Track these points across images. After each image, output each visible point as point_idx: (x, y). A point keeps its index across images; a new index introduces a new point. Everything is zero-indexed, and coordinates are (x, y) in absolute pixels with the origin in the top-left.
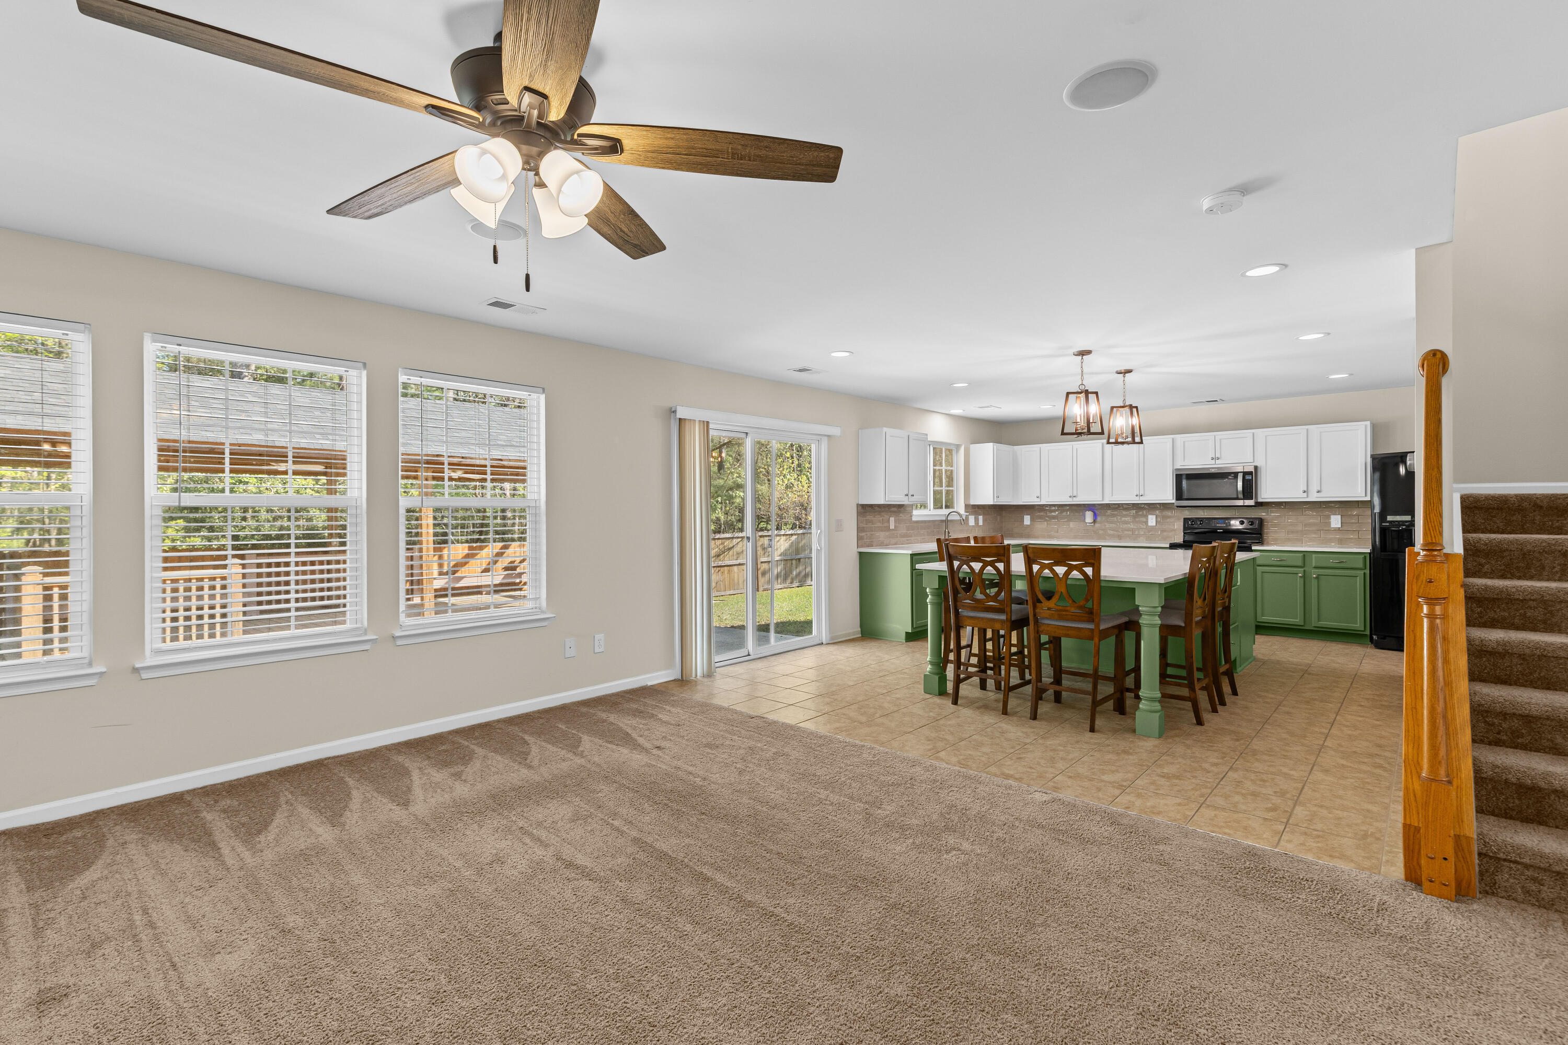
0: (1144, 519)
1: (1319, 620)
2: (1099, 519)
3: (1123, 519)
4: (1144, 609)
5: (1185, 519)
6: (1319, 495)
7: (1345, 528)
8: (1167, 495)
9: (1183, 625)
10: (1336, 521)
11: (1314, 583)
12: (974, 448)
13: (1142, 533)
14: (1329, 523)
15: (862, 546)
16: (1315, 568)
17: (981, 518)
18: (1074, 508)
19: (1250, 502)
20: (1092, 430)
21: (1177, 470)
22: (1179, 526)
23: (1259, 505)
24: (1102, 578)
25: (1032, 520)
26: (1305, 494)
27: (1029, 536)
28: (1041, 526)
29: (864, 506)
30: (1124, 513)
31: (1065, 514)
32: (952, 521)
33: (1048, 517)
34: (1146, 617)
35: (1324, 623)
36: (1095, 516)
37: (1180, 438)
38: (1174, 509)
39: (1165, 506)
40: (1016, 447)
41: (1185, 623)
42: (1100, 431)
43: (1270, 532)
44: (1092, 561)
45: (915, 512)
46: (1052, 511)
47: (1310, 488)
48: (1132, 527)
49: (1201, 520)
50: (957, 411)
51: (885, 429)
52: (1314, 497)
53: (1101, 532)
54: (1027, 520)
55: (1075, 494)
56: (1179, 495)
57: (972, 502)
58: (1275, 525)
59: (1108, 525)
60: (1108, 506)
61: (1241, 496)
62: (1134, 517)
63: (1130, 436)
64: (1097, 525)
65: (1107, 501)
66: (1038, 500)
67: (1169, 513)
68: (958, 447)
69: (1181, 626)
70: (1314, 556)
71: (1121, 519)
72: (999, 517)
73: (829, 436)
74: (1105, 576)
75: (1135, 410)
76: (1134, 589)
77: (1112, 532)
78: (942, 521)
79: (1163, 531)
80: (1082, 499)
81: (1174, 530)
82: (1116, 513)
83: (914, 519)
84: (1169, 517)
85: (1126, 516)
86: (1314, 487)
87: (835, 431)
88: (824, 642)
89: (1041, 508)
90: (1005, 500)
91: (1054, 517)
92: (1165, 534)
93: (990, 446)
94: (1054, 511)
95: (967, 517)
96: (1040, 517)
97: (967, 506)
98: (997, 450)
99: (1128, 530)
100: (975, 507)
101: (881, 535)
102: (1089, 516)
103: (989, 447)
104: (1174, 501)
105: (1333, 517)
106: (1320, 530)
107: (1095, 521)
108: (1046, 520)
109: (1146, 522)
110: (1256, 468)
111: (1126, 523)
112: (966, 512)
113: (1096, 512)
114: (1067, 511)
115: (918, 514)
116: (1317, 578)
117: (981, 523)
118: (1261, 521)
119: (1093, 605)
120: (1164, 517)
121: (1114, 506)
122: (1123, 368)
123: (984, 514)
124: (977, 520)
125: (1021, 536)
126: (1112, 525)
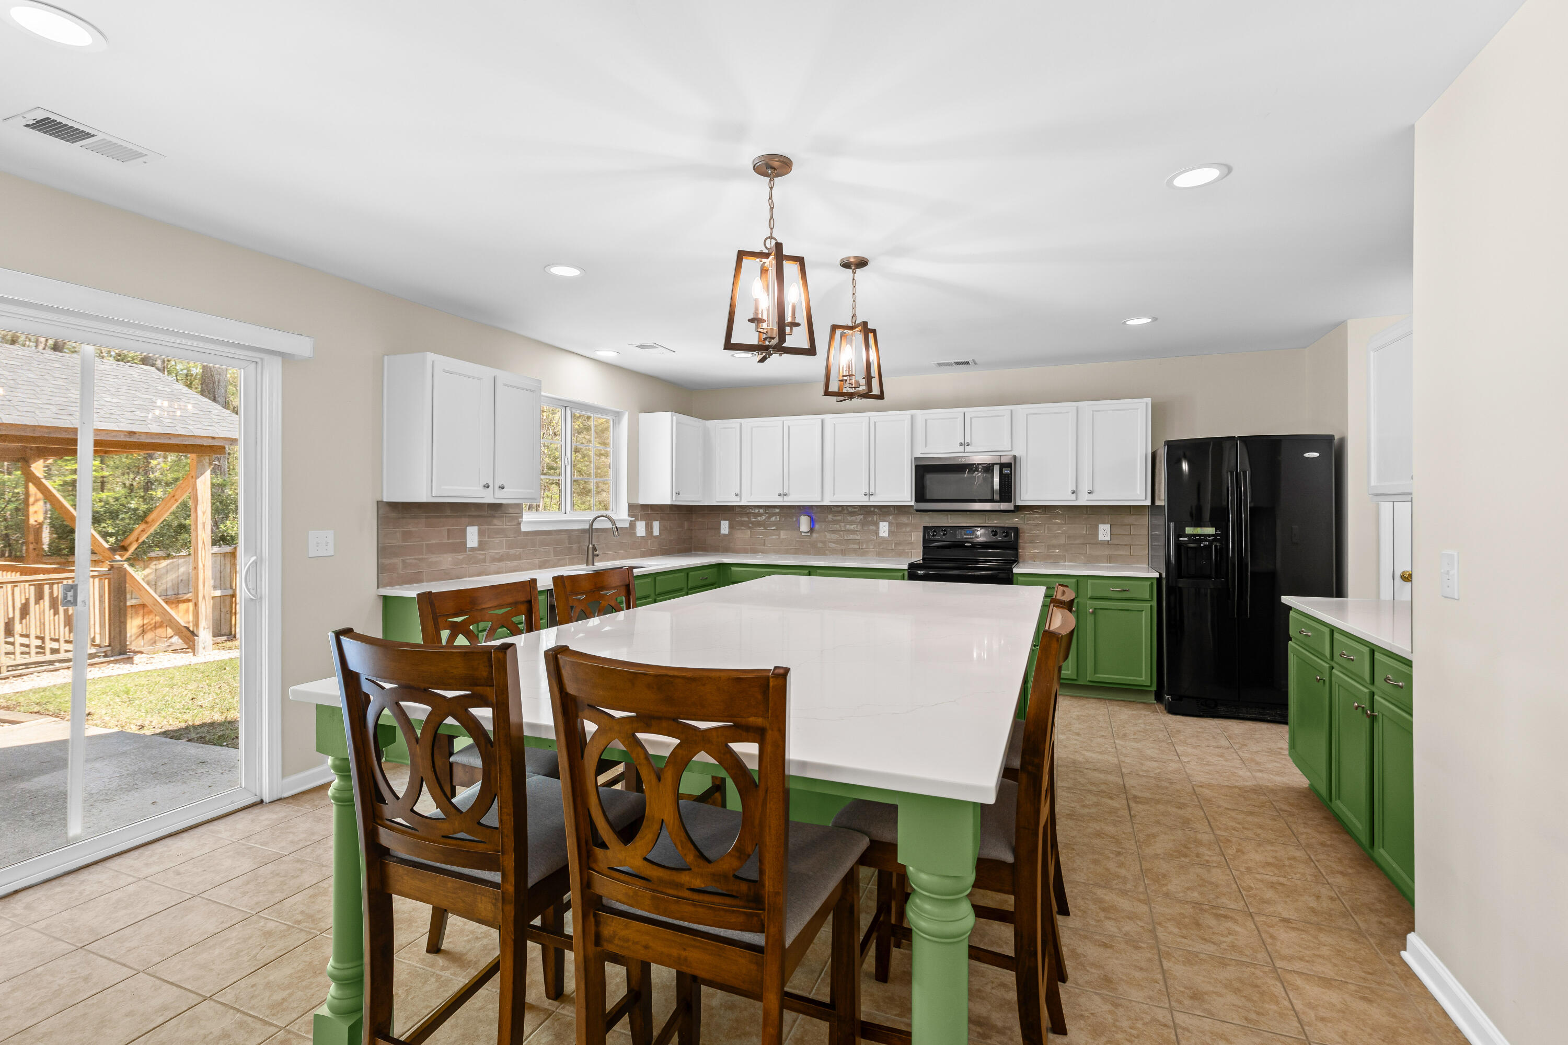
0: (873, 528)
1: (1095, 672)
2: (817, 527)
3: (848, 526)
4: (924, 877)
5: (925, 528)
6: (1091, 497)
7: (1116, 542)
8: (904, 495)
9: (1009, 858)
10: (1104, 532)
11: (1090, 619)
12: (647, 419)
13: (871, 547)
14: (1097, 535)
15: (390, 584)
16: (1092, 598)
17: (656, 525)
18: (785, 510)
19: (1004, 506)
20: (789, 343)
21: (916, 459)
22: (917, 537)
23: (1018, 508)
24: (792, 771)
25: (731, 527)
26: (1074, 495)
27: (726, 550)
28: (743, 536)
29: (394, 506)
30: (850, 518)
31: (773, 519)
32: (597, 530)
33: (752, 523)
34: (927, 907)
35: (1101, 677)
36: (813, 522)
37: (920, 414)
38: (911, 514)
39: (901, 510)
40: (710, 424)
41: (1015, 851)
42: (806, 345)
43: (1028, 547)
44: (757, 721)
45: (527, 517)
46: (756, 515)
47: (1080, 488)
48: (858, 537)
49: (944, 529)
50: (607, 354)
51: (430, 356)
52: (1084, 500)
53: (820, 545)
54: (725, 527)
55: (786, 491)
56: (920, 495)
57: (642, 502)
58: (1035, 537)
59: (829, 536)
60: (828, 509)
61: (997, 497)
62: (863, 524)
63: (863, 382)
64: (815, 535)
65: (828, 500)
66: (738, 499)
67: (904, 520)
68: (618, 415)
69: (1002, 863)
70: (1090, 581)
71: (845, 526)
72: (686, 524)
73: (282, 355)
74: (803, 765)
75: (871, 335)
76: (895, 807)
77: (832, 545)
78: (584, 531)
79: (897, 544)
80: (797, 498)
81: (911, 543)
82: (839, 518)
83: (524, 528)
84: (906, 525)
85: (851, 523)
86: (1085, 487)
87: (300, 346)
88: (267, 799)
89: (744, 510)
90: (691, 498)
91: (759, 524)
92: (900, 548)
93: (668, 414)
94: (760, 515)
95: (632, 525)
96: (742, 524)
97: (632, 507)
98: (678, 423)
99: (854, 543)
100: (645, 507)
101: (447, 561)
102: (804, 523)
103: (665, 419)
104: (912, 503)
105: (1101, 526)
106: (1086, 544)
107: (812, 530)
108: (749, 528)
109: (877, 532)
110: (1015, 457)
111: (853, 532)
112: (630, 515)
113: (814, 517)
114: (775, 514)
115: (530, 520)
116: (1094, 613)
117: (656, 532)
118: (1016, 530)
119: (761, 872)
120: (899, 525)
121: (836, 509)
122: (851, 253)
123: (661, 520)
124: (649, 528)
125: (715, 550)
126: (833, 536)
